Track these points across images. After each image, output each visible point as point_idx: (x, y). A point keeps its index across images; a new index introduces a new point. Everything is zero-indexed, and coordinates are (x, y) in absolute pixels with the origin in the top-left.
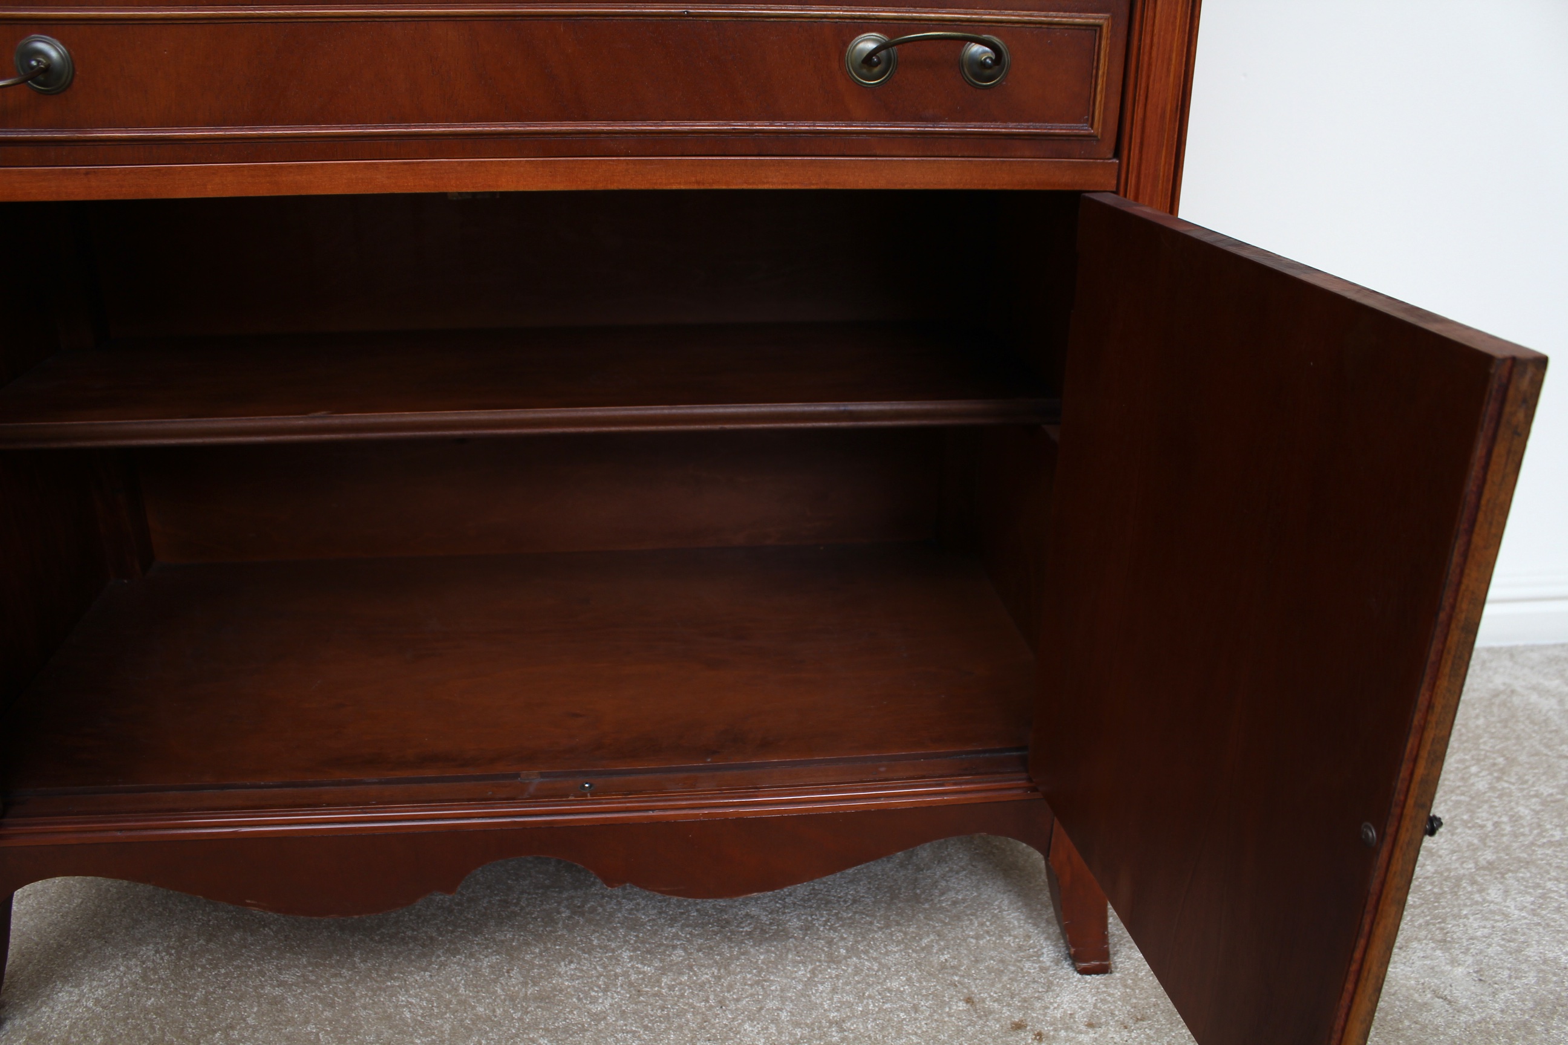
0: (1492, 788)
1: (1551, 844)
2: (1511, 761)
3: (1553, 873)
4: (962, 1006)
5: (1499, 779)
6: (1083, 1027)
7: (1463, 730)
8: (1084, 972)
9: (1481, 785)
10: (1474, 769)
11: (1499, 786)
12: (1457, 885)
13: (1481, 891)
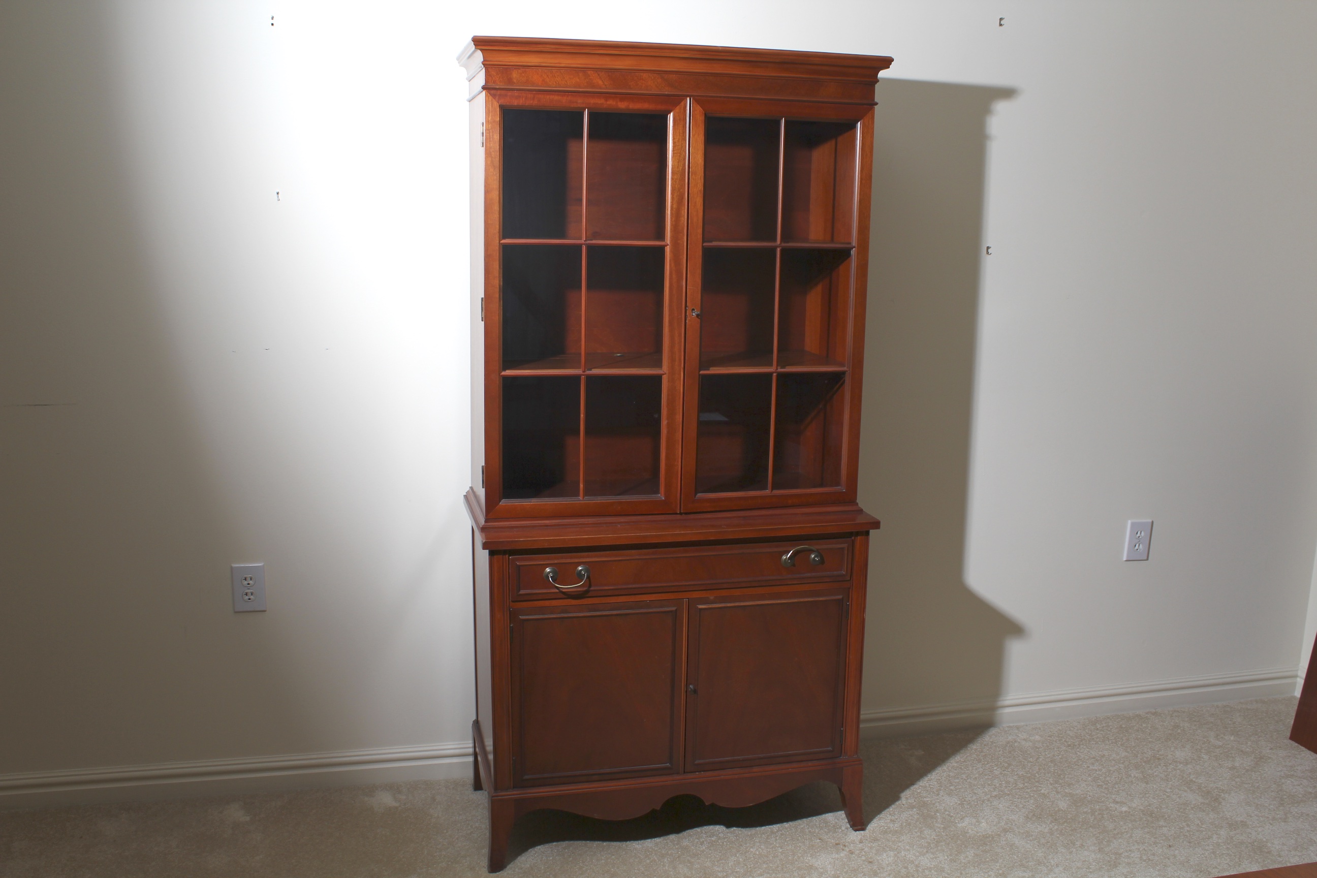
0: (1001, 774)
1: (1018, 789)
2: (1010, 765)
3: (1017, 797)
4: (818, 841)
5: (1004, 771)
6: (858, 843)
7: (993, 756)
8: (856, 830)
9: (997, 772)
10: (995, 768)
11: (1004, 773)
12: (983, 802)
13: (991, 803)
